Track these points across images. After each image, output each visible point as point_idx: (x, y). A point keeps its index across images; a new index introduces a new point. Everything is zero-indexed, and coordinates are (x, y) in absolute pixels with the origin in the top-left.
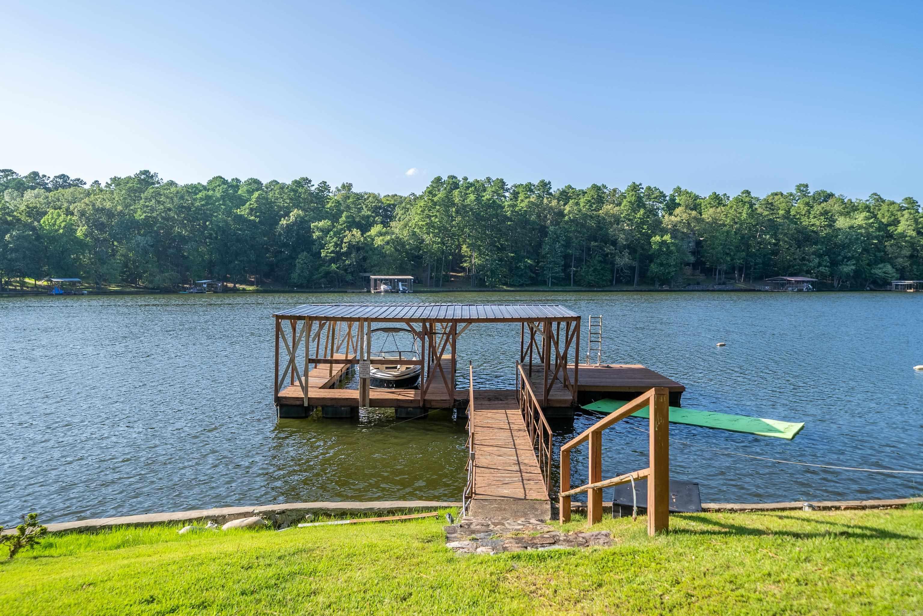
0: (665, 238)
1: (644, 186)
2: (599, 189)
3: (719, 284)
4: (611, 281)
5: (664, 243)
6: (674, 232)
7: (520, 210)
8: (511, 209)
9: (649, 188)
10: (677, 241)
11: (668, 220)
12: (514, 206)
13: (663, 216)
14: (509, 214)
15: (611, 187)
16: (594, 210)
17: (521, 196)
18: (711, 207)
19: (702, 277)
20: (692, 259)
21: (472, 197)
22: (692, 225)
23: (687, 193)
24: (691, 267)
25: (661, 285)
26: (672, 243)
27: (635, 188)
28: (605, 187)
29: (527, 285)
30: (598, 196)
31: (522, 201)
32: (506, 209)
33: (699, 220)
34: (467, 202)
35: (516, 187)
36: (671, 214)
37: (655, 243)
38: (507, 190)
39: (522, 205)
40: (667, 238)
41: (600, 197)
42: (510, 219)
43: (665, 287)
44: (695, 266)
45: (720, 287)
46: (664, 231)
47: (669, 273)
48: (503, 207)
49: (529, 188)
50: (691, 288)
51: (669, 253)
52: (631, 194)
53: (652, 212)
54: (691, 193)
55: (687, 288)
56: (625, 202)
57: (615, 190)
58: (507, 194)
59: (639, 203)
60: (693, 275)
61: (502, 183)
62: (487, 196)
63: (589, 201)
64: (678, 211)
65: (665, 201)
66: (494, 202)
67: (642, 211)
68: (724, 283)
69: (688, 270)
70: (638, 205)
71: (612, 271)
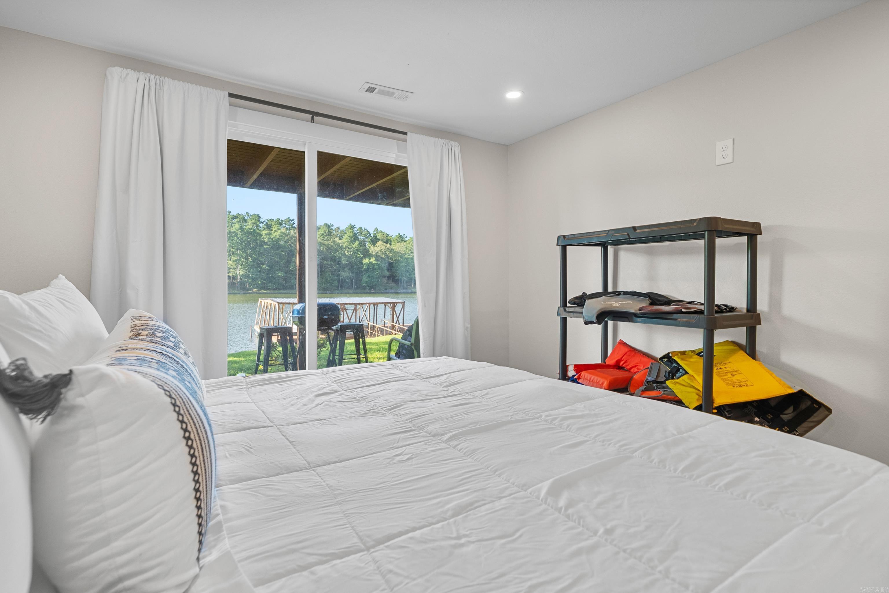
0: (371, 260)
1: (358, 226)
2: (329, 226)
3: (404, 289)
4: (338, 287)
5: (371, 263)
6: (377, 257)
7: (274, 237)
8: (268, 236)
9: (361, 228)
10: (378, 263)
11: (373, 250)
12: (269, 234)
13: (370, 247)
14: (266, 240)
15: (336, 226)
16: (327, 240)
17: (275, 228)
18: (398, 242)
19: (393, 284)
20: (387, 273)
21: (237, 226)
22: (387, 253)
23: (382, 232)
24: (387, 278)
25: (370, 289)
26: (375, 263)
27: (352, 227)
28: (332, 226)
29: (280, 289)
30: (329, 231)
31: (276, 231)
32: (264, 236)
33: (391, 250)
34: (233, 229)
35: (268, 220)
36: (374, 245)
37: (365, 264)
38: (263, 223)
39: (276, 234)
40: (373, 260)
41: (330, 232)
42: (266, 243)
43: (373, 291)
44: (389, 277)
45: (404, 291)
46: (369, 256)
47: (374, 282)
48: (262, 235)
49: (280, 223)
50: (387, 291)
51: (374, 269)
52: (350, 231)
53: (362, 244)
54: (384, 232)
55: (385, 291)
56: (346, 236)
57: (338, 228)
58: (261, 225)
59: (355, 238)
60: (388, 283)
61: (259, 217)
62: (249, 226)
63: (323, 234)
64: (379, 243)
65: (370, 236)
66: (254, 230)
67: (357, 243)
68: (406, 289)
69: (385, 280)
70: (354, 239)
71: (338, 281)
